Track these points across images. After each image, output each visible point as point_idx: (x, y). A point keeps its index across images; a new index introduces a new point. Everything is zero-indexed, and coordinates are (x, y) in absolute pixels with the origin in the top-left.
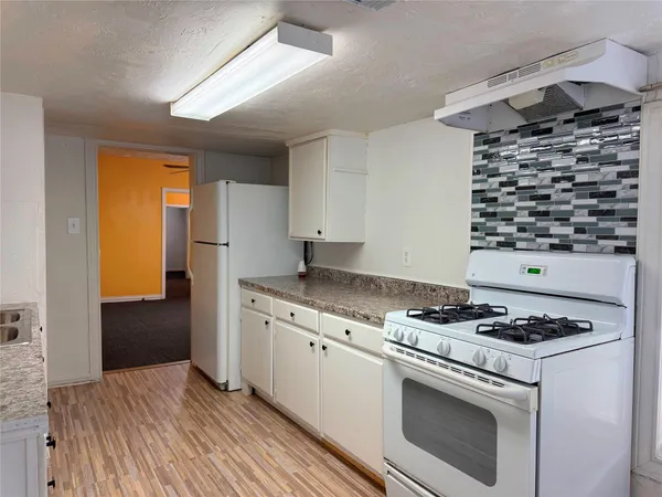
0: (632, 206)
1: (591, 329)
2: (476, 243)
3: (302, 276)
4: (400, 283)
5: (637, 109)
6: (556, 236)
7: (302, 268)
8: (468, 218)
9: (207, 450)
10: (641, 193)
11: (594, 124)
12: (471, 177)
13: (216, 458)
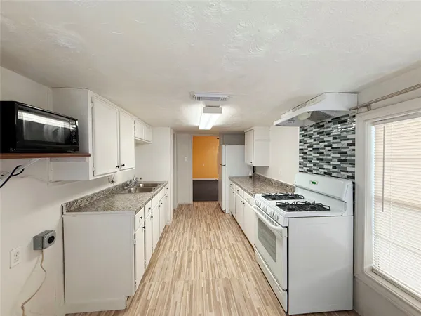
0: (353, 158)
1: (329, 210)
2: (301, 170)
3: (251, 177)
4: (278, 182)
5: (354, 116)
6: (326, 169)
7: (251, 174)
8: (298, 160)
9: (210, 230)
10: (356, 153)
11: (339, 123)
12: (299, 144)
13: (212, 233)
